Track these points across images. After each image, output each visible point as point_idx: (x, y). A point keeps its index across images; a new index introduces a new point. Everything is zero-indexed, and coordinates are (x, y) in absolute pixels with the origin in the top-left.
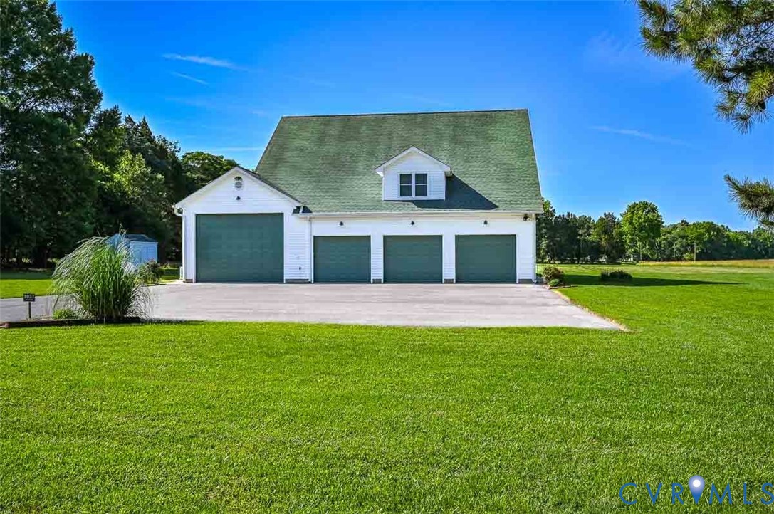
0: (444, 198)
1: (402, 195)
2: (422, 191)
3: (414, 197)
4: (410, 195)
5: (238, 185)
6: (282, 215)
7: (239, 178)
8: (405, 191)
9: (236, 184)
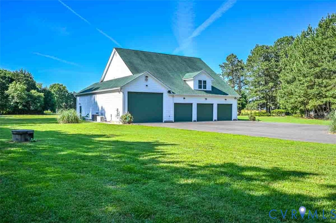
0: (211, 90)
1: (199, 88)
2: (205, 87)
3: (202, 89)
4: (201, 88)
5: (146, 80)
6: (162, 94)
7: (147, 77)
8: (200, 87)
9: (146, 79)
